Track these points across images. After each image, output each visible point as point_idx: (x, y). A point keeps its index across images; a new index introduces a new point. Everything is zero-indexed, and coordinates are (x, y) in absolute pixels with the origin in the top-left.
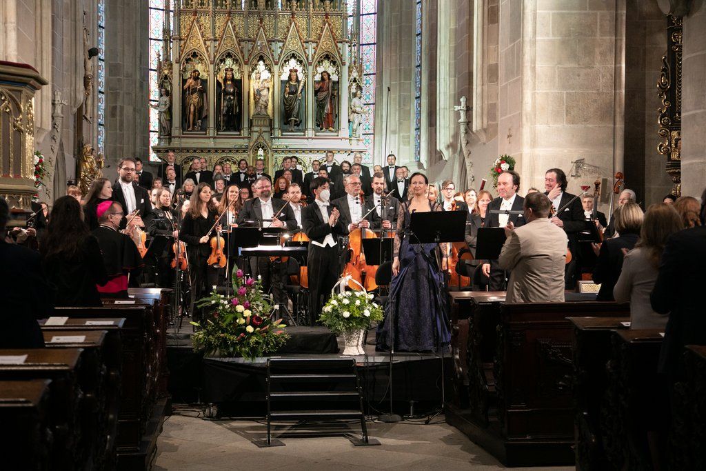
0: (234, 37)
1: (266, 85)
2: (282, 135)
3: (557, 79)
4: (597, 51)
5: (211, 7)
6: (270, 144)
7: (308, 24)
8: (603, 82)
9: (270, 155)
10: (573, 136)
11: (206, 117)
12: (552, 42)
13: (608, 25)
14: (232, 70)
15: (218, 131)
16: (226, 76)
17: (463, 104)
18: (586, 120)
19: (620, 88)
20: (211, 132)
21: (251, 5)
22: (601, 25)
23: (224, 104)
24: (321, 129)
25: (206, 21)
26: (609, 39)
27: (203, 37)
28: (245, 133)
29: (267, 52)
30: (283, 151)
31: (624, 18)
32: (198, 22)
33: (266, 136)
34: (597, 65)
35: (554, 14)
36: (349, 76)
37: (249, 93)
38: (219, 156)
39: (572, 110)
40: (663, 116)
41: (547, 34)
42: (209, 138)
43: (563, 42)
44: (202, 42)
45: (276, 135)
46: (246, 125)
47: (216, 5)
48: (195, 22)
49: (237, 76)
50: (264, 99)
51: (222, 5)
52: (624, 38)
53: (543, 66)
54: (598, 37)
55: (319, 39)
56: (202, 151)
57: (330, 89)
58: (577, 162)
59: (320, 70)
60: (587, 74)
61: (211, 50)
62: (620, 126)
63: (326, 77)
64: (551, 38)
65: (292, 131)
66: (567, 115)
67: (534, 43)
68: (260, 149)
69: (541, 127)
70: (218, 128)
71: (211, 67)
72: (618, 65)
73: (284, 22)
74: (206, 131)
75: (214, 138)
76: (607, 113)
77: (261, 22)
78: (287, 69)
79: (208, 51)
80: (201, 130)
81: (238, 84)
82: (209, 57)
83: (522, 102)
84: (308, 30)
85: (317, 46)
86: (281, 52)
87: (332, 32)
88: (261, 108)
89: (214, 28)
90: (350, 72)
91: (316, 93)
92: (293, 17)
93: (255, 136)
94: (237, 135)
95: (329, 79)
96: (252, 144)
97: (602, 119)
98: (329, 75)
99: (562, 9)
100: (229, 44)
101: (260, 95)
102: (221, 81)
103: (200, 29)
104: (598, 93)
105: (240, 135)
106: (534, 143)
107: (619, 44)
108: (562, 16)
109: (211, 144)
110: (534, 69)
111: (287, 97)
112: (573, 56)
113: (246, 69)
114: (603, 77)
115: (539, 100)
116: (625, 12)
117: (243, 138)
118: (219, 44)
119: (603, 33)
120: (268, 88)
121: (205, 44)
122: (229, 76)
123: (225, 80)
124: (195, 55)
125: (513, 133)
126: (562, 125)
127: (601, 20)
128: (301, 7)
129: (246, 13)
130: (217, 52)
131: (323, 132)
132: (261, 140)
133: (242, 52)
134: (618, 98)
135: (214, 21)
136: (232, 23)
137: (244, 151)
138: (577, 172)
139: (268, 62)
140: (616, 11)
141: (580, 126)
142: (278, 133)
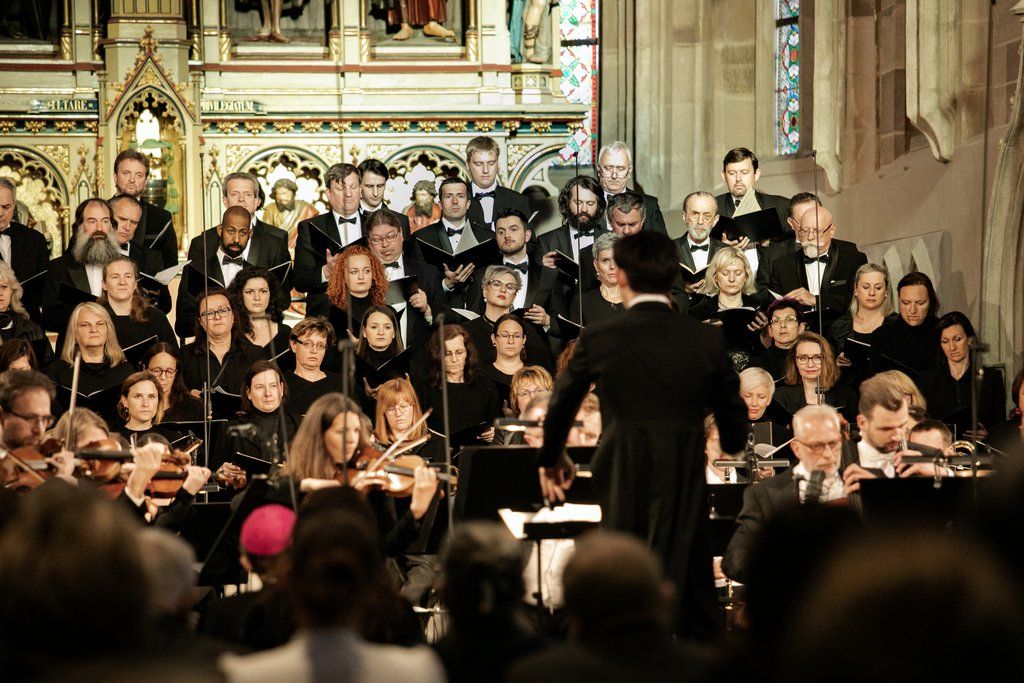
2: (234, 56)
6: (188, 96)
9: (189, 141)
24: (393, 29)
28: (80, 46)
30: (241, 124)
33: (171, 60)
45: (212, 57)
46: (81, 11)
65: (272, 39)
68: (147, 115)
93: (125, 60)
94: (45, 56)
96: (112, 95)
105: (58, 55)
117: (73, 69)
131: (402, 42)
132: (150, 79)
137: (80, 124)
142: (215, 48)
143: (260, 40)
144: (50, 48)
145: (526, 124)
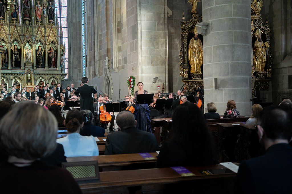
0: (17, 34)
1: (30, 51)
2: (37, 69)
3: (148, 52)
4: (160, 44)
5: (8, 23)
6: (32, 72)
7: (45, 30)
8: (162, 53)
9: (33, 76)
10: (154, 70)
11: (7, 62)
12: (147, 40)
13: (163, 36)
14: (17, 46)
15: (12, 67)
16: (14, 48)
17: (107, 59)
18: (157, 65)
19: (167, 55)
20: (10, 68)
21: (23, 23)
22: (161, 36)
23: (14, 58)
25: (6, 28)
26: (163, 40)
27: (5, 33)
28: (23, 68)
29: (30, 40)
30: (37, 75)
31: (167, 34)
32: (3, 28)
33: (31, 69)
34: (160, 48)
35: (147, 31)
36: (60, 49)
37: (24, 54)
38: (13, 76)
39: (153, 61)
40: (181, 64)
41: (145, 38)
42: (9, 70)
43: (150, 41)
44: (5, 35)
46: (23, 65)
47: (10, 22)
48: (2, 28)
49: (19, 48)
50: (30, 56)
51: (12, 22)
52: (167, 40)
53: (144, 48)
54: (160, 39)
55: (49, 36)
56: (6, 75)
57: (54, 53)
58: (155, 78)
59: (50, 46)
60: (157, 51)
61: (9, 38)
62: (167, 67)
63: (52, 49)
64: (146, 39)
65: (40, 68)
66: (152, 63)
67: (141, 40)
68: (29, 74)
69: (144, 67)
70: (12, 66)
71: (9, 45)
72: (166, 48)
73: (36, 29)
74: (7, 67)
75: (11, 70)
76: (163, 63)
77: (28, 29)
78: (37, 46)
79: (7, 39)
80: (5, 67)
81: (19, 51)
82: (8, 40)
83: (138, 59)
84: (45, 32)
85: (48, 38)
86: (35, 40)
87: (54, 33)
88: (29, 59)
89: (9, 30)
90: (60, 47)
91: (49, 54)
92: (39, 28)
93: (26, 69)
95: (53, 49)
96: (26, 72)
97: (162, 65)
98: (53, 48)
99: (149, 30)
100: (15, 36)
101: (28, 55)
102: (13, 49)
103: (4, 31)
104: (161, 57)
105: (21, 69)
106: (142, 72)
107: (166, 42)
108: (149, 32)
109: (10, 72)
110: (141, 49)
111: (38, 55)
112: (153, 45)
113: (22, 45)
114: (162, 52)
115: (143, 58)
116: (167, 32)
118: (12, 36)
119: (161, 38)
120: (31, 53)
121: (6, 36)
122: (16, 47)
123: (14, 49)
124: (2, 40)
125: (134, 69)
126: (150, 67)
127: (161, 34)
128: (42, 24)
129: (21, 26)
130: (11, 39)
131: (51, 68)
132: (29, 71)
133: (21, 39)
134: (166, 58)
135: (9, 28)
136: (16, 29)
137: (23, 75)
138: (155, 81)
139: (30, 43)
140: (165, 31)
141: (155, 67)
142: (35, 68)
143: (39, 68)
144: (20, 68)
145: (62, 75)
